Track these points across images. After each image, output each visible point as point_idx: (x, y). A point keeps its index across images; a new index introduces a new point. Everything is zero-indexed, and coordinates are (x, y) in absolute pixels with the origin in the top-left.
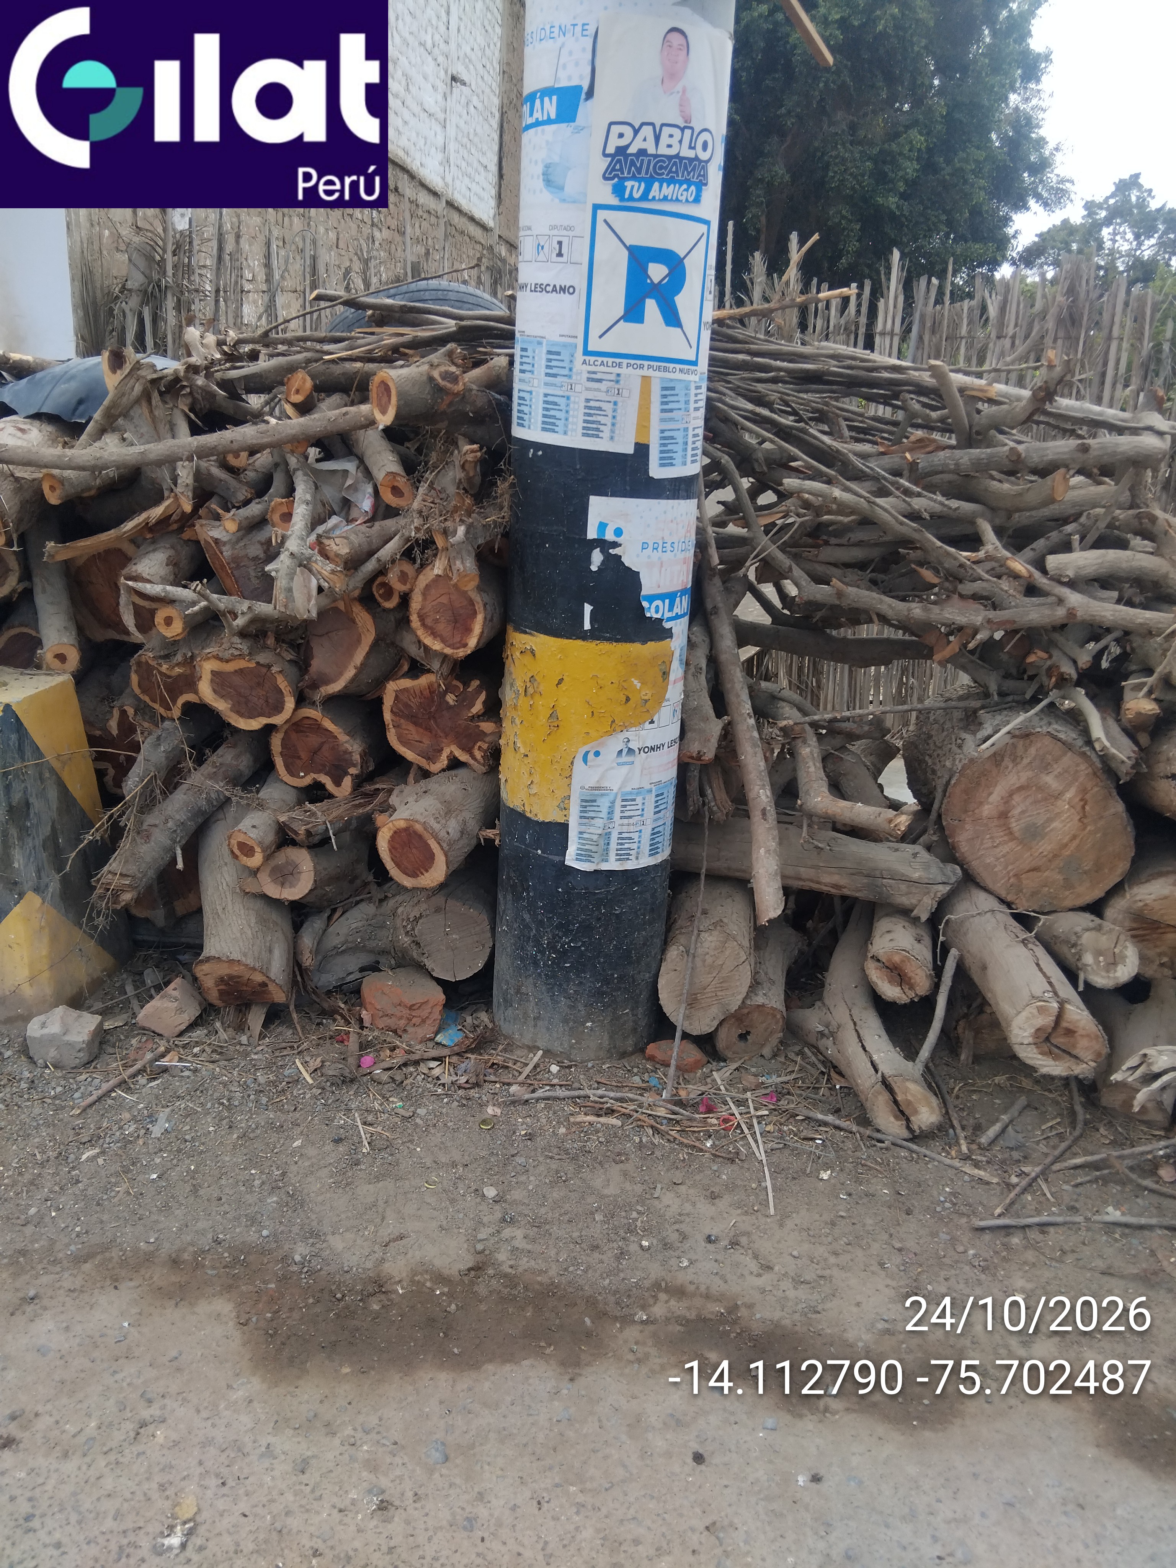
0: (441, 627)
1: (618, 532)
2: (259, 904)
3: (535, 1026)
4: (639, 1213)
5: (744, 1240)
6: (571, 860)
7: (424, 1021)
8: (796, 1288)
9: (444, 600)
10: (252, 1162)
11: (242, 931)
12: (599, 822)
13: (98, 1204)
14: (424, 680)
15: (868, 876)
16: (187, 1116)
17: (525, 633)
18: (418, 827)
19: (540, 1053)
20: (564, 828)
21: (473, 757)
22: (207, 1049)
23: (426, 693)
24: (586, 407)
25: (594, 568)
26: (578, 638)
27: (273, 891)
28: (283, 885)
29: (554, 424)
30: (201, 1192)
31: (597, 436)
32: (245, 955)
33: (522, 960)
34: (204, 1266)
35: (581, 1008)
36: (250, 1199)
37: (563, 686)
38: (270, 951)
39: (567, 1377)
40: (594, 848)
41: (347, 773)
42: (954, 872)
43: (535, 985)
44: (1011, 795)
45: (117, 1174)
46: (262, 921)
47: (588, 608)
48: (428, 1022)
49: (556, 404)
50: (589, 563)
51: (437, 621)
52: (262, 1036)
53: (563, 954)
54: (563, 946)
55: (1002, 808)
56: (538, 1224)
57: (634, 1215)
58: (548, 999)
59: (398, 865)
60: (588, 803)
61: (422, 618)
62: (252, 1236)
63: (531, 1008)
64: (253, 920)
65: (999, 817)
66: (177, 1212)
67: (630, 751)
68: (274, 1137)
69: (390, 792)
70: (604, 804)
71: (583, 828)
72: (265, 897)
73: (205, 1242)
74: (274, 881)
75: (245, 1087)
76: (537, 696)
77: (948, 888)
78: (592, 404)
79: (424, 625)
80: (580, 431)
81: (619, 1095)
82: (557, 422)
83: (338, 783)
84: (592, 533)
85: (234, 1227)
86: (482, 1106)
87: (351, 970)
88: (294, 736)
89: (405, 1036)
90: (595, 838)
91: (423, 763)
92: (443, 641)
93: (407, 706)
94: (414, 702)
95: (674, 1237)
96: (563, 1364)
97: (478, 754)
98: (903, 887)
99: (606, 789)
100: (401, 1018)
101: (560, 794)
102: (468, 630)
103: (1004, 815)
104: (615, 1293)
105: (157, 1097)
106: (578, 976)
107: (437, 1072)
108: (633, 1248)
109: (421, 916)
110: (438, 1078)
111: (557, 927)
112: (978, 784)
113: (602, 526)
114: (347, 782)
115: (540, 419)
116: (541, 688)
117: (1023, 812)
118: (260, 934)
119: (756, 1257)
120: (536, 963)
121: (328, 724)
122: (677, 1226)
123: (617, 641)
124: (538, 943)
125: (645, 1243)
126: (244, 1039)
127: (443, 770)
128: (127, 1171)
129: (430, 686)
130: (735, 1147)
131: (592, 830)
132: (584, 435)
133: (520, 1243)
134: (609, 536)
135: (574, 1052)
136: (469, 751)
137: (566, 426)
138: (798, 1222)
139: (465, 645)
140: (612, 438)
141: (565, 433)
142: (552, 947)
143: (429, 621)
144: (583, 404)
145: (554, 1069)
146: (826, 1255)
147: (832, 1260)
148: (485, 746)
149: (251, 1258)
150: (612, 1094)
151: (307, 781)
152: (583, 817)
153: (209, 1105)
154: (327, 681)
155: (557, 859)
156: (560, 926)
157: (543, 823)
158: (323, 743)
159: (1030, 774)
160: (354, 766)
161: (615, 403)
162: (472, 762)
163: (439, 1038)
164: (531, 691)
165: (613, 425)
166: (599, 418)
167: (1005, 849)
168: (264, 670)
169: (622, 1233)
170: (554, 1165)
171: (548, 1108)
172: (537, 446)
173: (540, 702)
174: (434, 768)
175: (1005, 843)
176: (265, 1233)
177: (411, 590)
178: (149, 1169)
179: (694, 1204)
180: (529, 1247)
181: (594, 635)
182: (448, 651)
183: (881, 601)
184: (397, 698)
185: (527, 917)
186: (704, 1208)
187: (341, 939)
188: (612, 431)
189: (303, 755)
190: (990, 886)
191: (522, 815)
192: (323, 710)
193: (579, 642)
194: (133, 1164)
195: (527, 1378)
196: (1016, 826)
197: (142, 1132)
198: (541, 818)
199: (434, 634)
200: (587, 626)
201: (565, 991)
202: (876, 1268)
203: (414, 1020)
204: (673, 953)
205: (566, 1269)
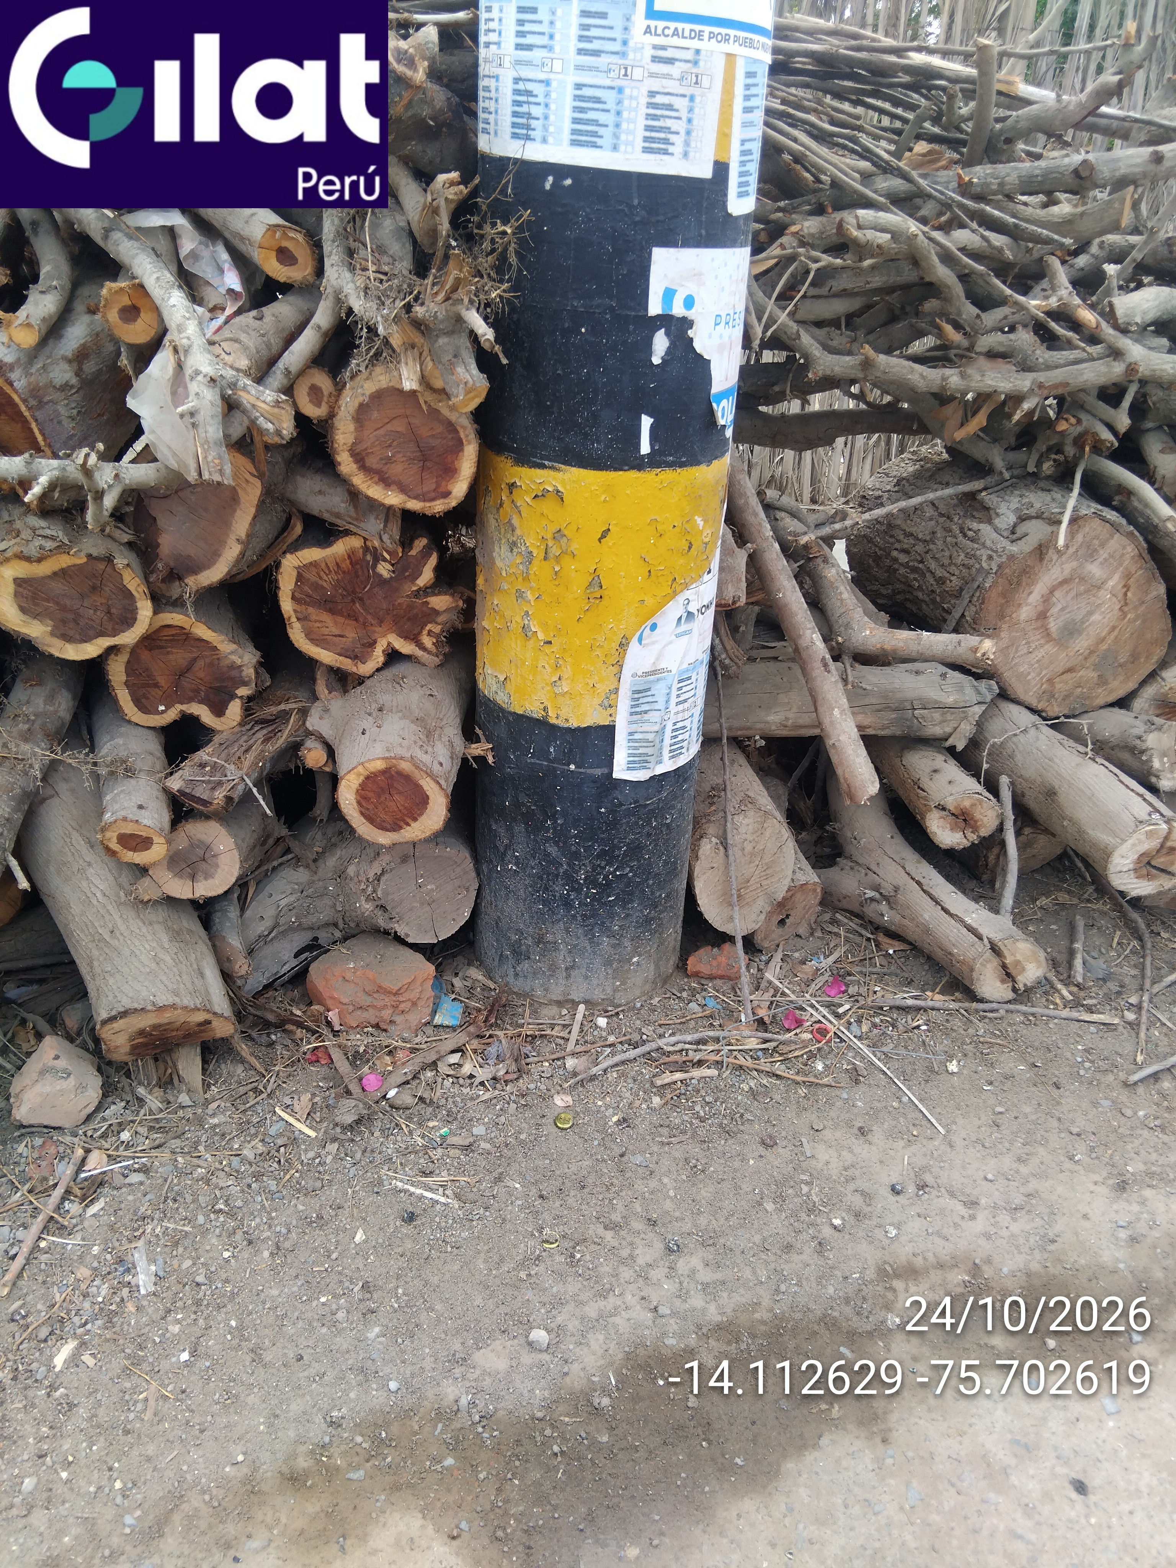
0: (396, 470)
1: (689, 302)
2: (161, 914)
3: (568, 977)
4: (807, 1183)
5: (928, 1178)
6: (620, 772)
7: (414, 1004)
8: (1014, 1220)
9: (399, 426)
10: (313, 1287)
11: (156, 960)
12: (654, 716)
13: (127, 1432)
14: (340, 548)
15: (897, 710)
16: (176, 1244)
17: (543, 467)
18: (405, 766)
19: (582, 1008)
20: (609, 731)
21: (424, 649)
22: (143, 1130)
23: (346, 565)
24: (650, 105)
25: (656, 360)
26: (632, 468)
27: (181, 889)
28: (193, 878)
29: (595, 134)
30: (268, 1357)
31: (666, 152)
32: (176, 993)
33: (545, 902)
34: (338, 1469)
35: (627, 943)
36: (342, 1342)
37: (608, 540)
38: (202, 975)
39: (878, 1440)
40: (649, 751)
41: (233, 696)
42: (987, 689)
43: (567, 930)
44: (1052, 592)
45: (127, 1372)
46: (176, 935)
47: (646, 422)
48: (421, 1003)
49: (598, 100)
50: (649, 352)
51: (388, 461)
52: (207, 1087)
53: (607, 887)
54: (606, 877)
55: (1040, 608)
56: (708, 1240)
57: (805, 1189)
58: (587, 944)
59: (371, 820)
60: (640, 693)
61: (359, 458)
62: (377, 1398)
63: (562, 958)
64: (165, 938)
65: (1038, 619)
66: (251, 1399)
67: (690, 615)
68: (318, 1237)
69: (304, 713)
70: (659, 690)
71: (634, 727)
72: (170, 901)
73: (318, 1431)
74: (179, 874)
75: (237, 1175)
76: (566, 560)
77: (984, 707)
78: (659, 99)
79: (363, 466)
80: (639, 144)
81: (697, 1036)
82: (601, 131)
83: (219, 711)
84: (655, 308)
85: (346, 1392)
86: (546, 1098)
87: (286, 958)
88: (145, 656)
89: (392, 1029)
90: (650, 737)
91: (346, 664)
92: (403, 489)
93: (316, 587)
94: (328, 581)
95: (857, 1201)
96: (861, 1423)
97: (428, 642)
98: (937, 715)
99: (662, 671)
100: (385, 1007)
101: (603, 688)
102: (450, 472)
103: (1042, 616)
104: (847, 1301)
105: (112, 1228)
106: (624, 908)
107: (467, 1069)
108: (827, 1232)
109: (383, 872)
110: (471, 1076)
111: (599, 856)
112: (1019, 584)
113: (669, 295)
114: (235, 709)
115: (567, 126)
116: (574, 546)
117: (1063, 609)
118: (181, 956)
119: (952, 1194)
120: (567, 904)
121: (202, 631)
122: (851, 1187)
123: (682, 465)
124: (570, 879)
125: (837, 1222)
126: (184, 1099)
127: (378, 670)
128: (137, 1362)
129: (351, 555)
130: (849, 1063)
131: (646, 727)
132: (646, 150)
133: (706, 1275)
134: (678, 310)
135: (618, 995)
136: (415, 639)
137: (616, 136)
138: (963, 1134)
139: (447, 494)
140: (686, 154)
141: (615, 148)
142: (591, 881)
143: (372, 462)
144: (644, 100)
145: (602, 1022)
146: (1015, 1165)
147: (1024, 1170)
148: (437, 629)
149: (395, 1429)
150: (689, 1038)
151: (171, 715)
152: (636, 712)
153: (201, 1219)
154: (196, 568)
155: (598, 772)
156: (602, 855)
157: (579, 729)
158: (195, 660)
159: (1074, 564)
160: (245, 684)
161: (692, 98)
162: (419, 653)
163: (438, 1020)
164: (555, 551)
165: (688, 133)
166: (669, 123)
167: (1041, 653)
168: (101, 566)
169: (803, 1216)
170: (678, 1153)
171: (622, 1075)
172: (560, 170)
173: (570, 566)
174: (366, 669)
175: (1042, 646)
176: (393, 1385)
177: (332, 415)
178: (167, 1346)
179: (850, 1150)
180: (719, 1276)
181: (655, 461)
182: (414, 505)
183: (912, 371)
184: (300, 577)
185: (553, 850)
186: (863, 1151)
187: (268, 923)
188: (687, 144)
189: (162, 680)
190: (1022, 697)
191: (542, 723)
192: (196, 611)
193: (633, 474)
194: (141, 1347)
195: (838, 1461)
196: (1053, 625)
197: (125, 1291)
198: (574, 723)
199: (385, 481)
200: (645, 448)
201: (608, 929)
202: (1068, 1165)
203: (402, 1006)
204: (707, 847)
205: (777, 1291)
